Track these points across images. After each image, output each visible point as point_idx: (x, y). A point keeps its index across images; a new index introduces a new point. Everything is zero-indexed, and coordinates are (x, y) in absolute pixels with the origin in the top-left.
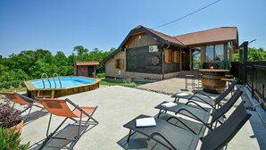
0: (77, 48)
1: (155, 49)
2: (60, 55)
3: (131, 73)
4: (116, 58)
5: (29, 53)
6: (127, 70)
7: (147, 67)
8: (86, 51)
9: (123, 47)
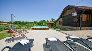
0: (52, 19)
1: (75, 14)
2: (48, 21)
3: (64, 26)
4: (59, 21)
5: (41, 21)
6: (63, 25)
7: (71, 24)
8: (54, 20)
9: (61, 16)
